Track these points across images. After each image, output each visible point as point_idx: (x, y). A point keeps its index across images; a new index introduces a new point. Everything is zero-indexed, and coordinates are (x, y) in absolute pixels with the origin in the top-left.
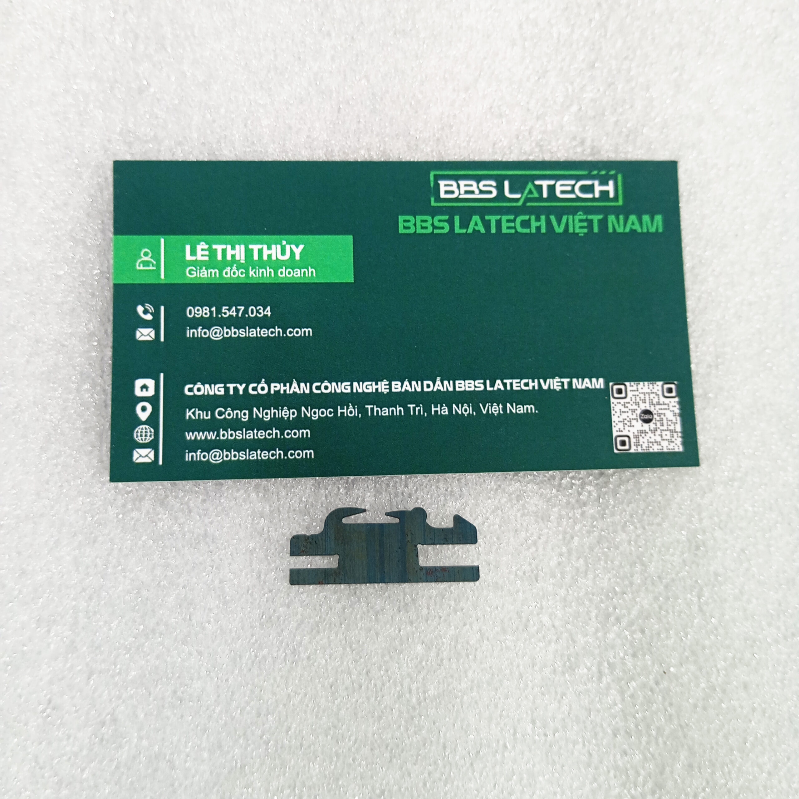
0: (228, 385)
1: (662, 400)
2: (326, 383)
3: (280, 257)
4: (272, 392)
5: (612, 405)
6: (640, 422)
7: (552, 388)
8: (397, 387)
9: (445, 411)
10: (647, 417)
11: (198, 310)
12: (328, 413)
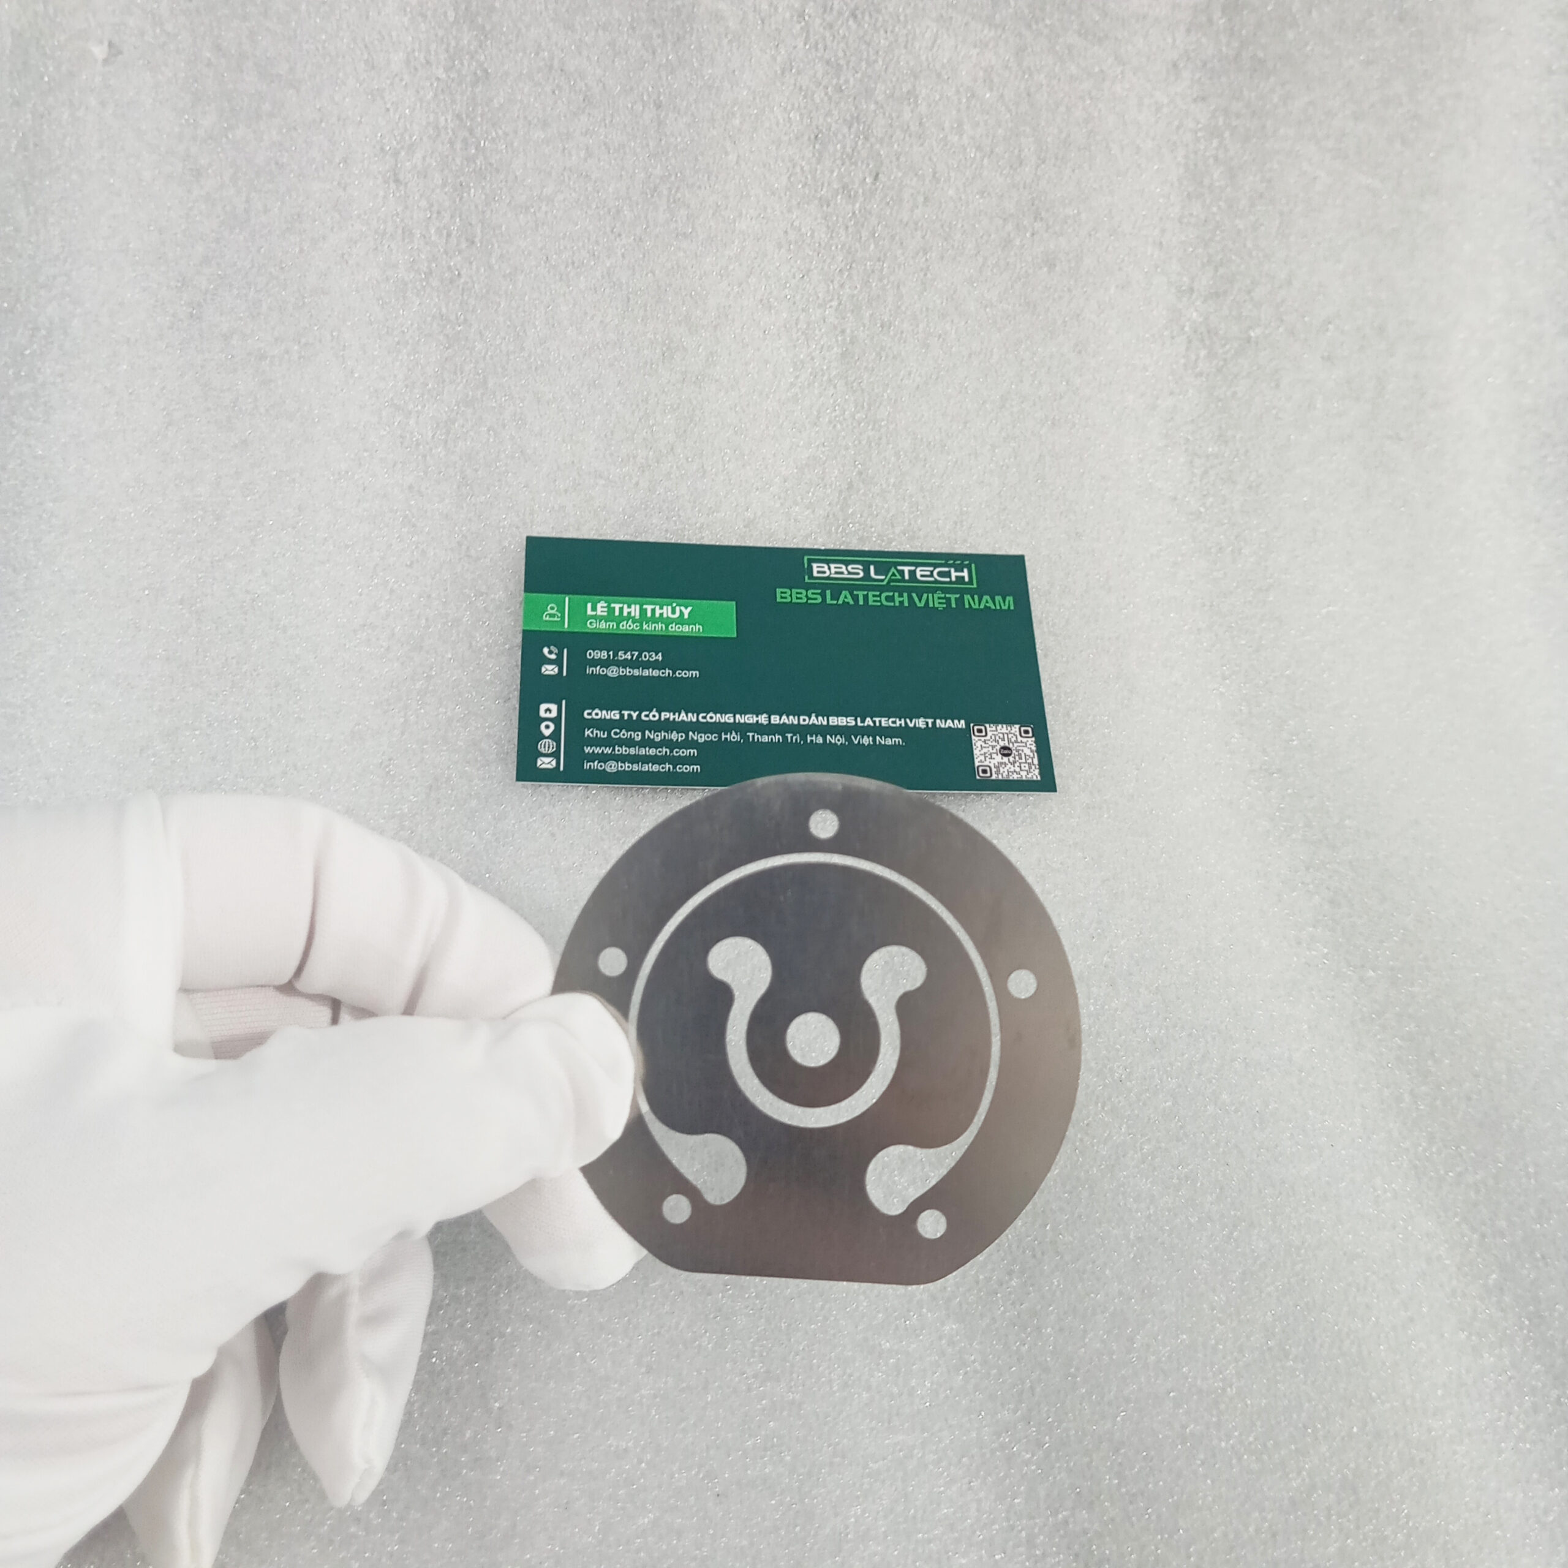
0: (623, 712)
1: (1020, 739)
2: (711, 714)
3: (670, 615)
4: (663, 719)
5: (973, 742)
6: (1000, 756)
7: (917, 726)
8: (775, 719)
9: (820, 740)
10: (1006, 752)
11: (597, 653)
12: (713, 737)
